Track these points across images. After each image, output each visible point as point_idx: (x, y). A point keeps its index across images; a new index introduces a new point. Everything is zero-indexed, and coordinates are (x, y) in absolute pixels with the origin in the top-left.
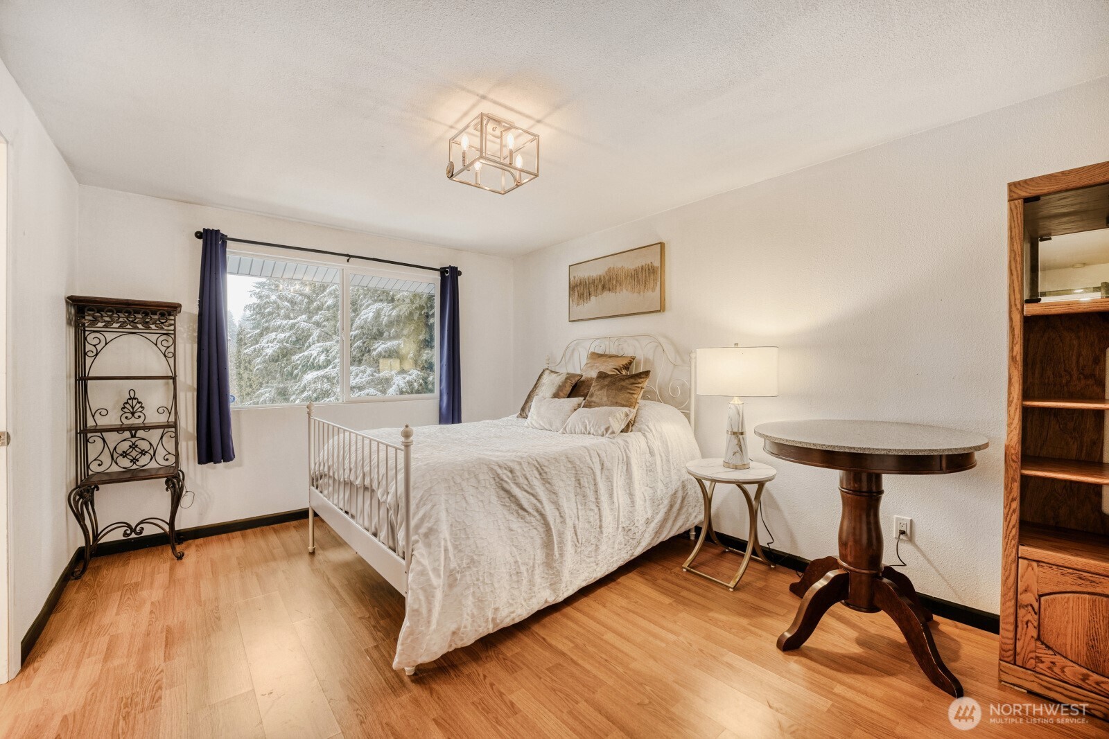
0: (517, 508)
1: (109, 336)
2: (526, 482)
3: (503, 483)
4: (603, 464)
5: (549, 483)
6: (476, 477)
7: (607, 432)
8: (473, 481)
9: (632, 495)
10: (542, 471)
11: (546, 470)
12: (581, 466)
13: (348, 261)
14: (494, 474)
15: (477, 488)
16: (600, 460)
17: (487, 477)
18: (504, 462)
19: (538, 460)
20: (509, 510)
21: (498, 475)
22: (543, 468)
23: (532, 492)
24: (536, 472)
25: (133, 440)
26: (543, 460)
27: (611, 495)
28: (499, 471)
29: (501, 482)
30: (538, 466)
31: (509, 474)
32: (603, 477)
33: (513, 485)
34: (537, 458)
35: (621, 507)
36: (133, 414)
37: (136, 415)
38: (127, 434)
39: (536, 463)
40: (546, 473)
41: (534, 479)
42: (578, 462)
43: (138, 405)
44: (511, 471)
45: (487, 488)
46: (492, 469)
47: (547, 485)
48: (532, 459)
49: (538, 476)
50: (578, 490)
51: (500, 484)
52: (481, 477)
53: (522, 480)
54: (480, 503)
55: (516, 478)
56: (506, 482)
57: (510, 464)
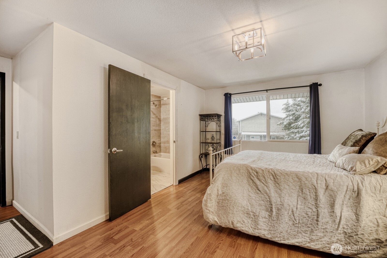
0: (256, 188)
1: (209, 122)
2: (264, 179)
3: (251, 176)
4: (327, 186)
5: (278, 184)
6: (239, 170)
7: (352, 170)
8: (237, 172)
9: (358, 215)
10: (275, 177)
11: (278, 177)
12: (306, 182)
13: (267, 92)
14: (248, 172)
15: (238, 174)
16: (326, 184)
17: (244, 172)
18: (255, 168)
19: (275, 172)
20: (252, 188)
21: (250, 173)
22: (277, 176)
23: (266, 185)
24: (271, 177)
25: (213, 146)
26: (278, 172)
27: (332, 206)
28: (251, 171)
29: (250, 175)
30: (274, 174)
31: (256, 174)
32: (327, 193)
33: (256, 178)
34: (275, 170)
35: (342, 218)
36: (213, 140)
37: (214, 140)
38: (212, 144)
39: (273, 173)
40: (277, 179)
41: (269, 179)
42: (304, 179)
43: (214, 138)
44: (257, 173)
45: (243, 176)
46: (248, 169)
47: (277, 185)
48: (272, 171)
49: (273, 179)
50: (300, 194)
51: (250, 176)
52: (241, 171)
53: (261, 178)
54: (237, 180)
55: (259, 176)
56: (253, 176)
57: (257, 170)
